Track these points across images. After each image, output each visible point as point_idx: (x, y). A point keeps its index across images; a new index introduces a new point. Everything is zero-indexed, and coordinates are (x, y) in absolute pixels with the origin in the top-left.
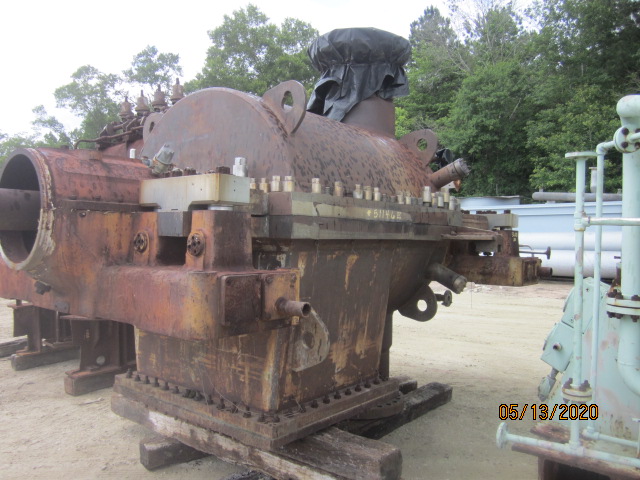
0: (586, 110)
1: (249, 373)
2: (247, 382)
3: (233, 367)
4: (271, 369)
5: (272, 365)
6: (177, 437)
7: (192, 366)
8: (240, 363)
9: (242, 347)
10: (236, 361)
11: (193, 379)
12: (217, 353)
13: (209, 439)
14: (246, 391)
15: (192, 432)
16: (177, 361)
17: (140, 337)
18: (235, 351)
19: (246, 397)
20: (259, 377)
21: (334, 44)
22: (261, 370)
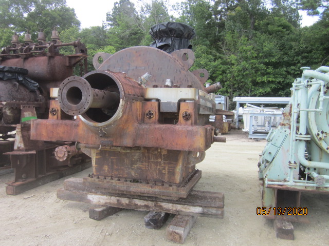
0: (201, 57)
1: (168, 169)
2: (167, 173)
3: (158, 167)
4: (181, 166)
5: (181, 164)
6: (107, 205)
7: (132, 169)
8: (163, 165)
9: (164, 159)
10: (160, 165)
11: (133, 175)
12: (149, 162)
13: (129, 202)
14: (166, 177)
15: (118, 200)
16: (122, 168)
17: (96, 159)
18: (160, 160)
19: (166, 179)
20: (174, 170)
21: (169, 28)
22: (175, 167)
